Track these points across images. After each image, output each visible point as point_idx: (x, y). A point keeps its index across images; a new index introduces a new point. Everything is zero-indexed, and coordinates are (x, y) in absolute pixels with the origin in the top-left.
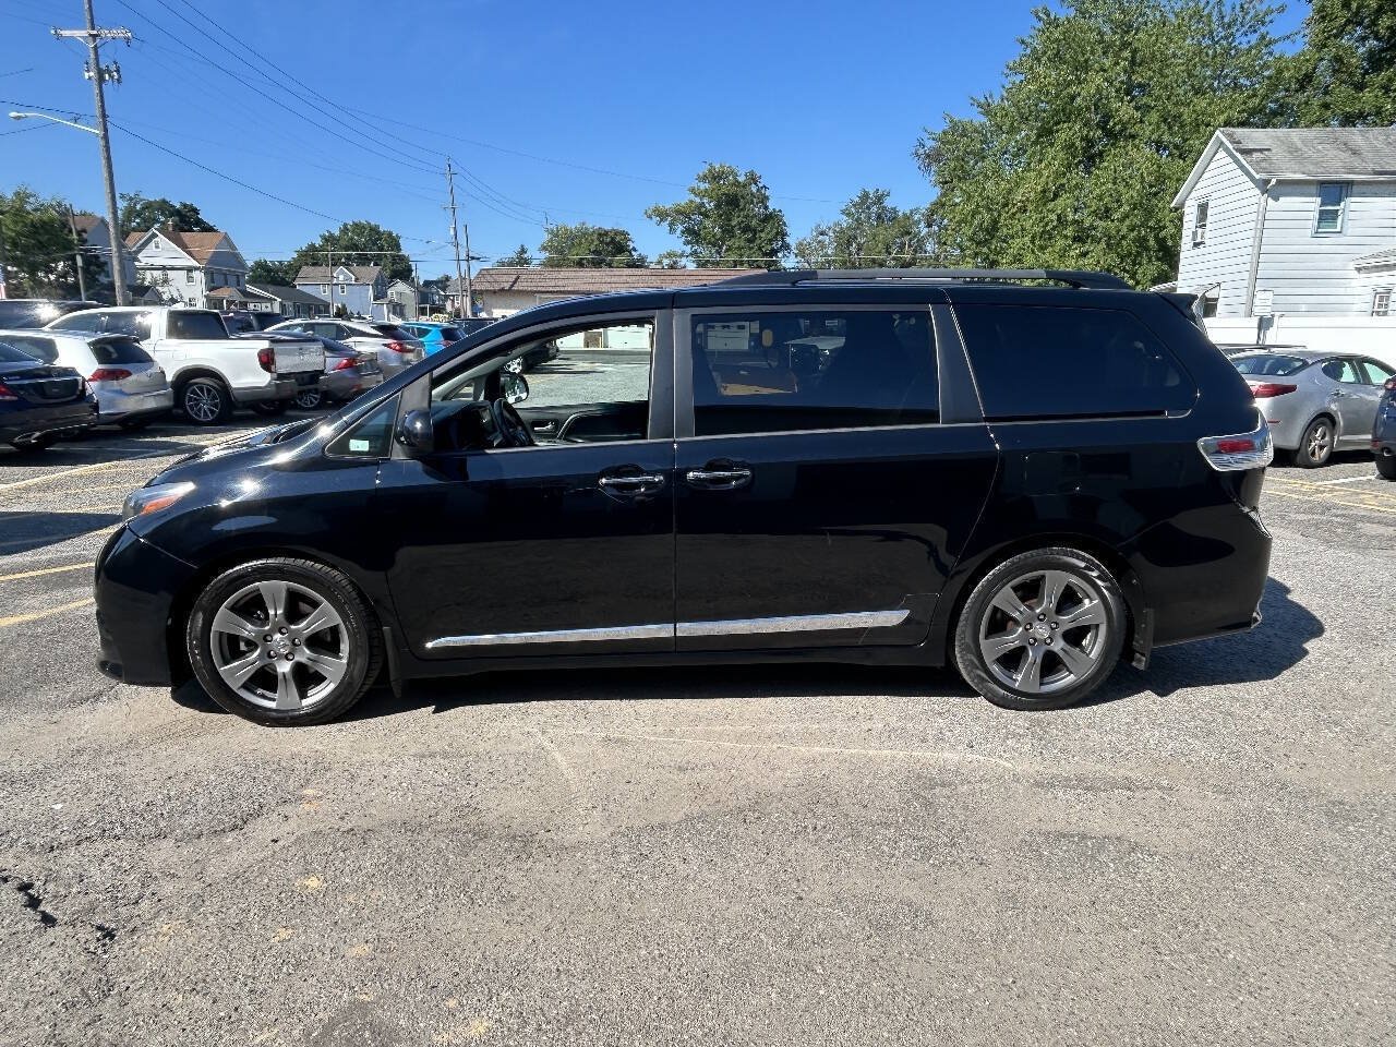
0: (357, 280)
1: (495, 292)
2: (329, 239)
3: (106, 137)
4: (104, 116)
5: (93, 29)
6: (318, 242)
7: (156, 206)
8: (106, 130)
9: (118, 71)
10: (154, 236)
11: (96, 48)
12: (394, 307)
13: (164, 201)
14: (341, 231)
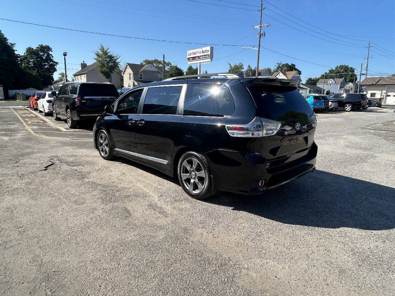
0: (335, 82)
1: (370, 85)
2: (331, 71)
3: (259, 50)
4: (260, 45)
5: (261, 25)
6: (328, 72)
7: (285, 65)
8: (259, 48)
9: (264, 34)
10: (279, 73)
11: (260, 29)
12: (346, 90)
13: (287, 64)
14: (336, 68)
